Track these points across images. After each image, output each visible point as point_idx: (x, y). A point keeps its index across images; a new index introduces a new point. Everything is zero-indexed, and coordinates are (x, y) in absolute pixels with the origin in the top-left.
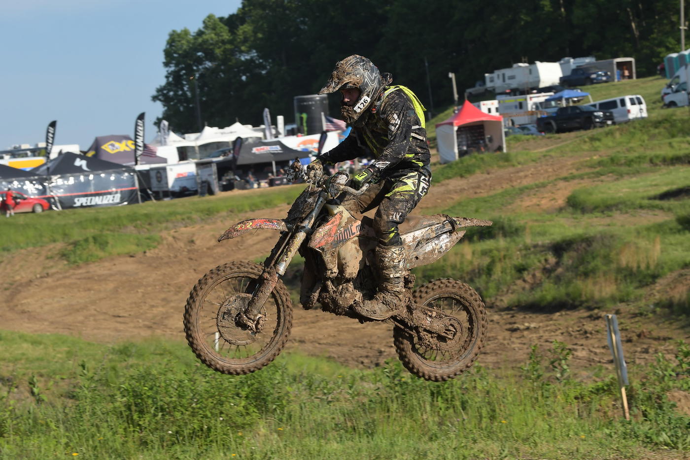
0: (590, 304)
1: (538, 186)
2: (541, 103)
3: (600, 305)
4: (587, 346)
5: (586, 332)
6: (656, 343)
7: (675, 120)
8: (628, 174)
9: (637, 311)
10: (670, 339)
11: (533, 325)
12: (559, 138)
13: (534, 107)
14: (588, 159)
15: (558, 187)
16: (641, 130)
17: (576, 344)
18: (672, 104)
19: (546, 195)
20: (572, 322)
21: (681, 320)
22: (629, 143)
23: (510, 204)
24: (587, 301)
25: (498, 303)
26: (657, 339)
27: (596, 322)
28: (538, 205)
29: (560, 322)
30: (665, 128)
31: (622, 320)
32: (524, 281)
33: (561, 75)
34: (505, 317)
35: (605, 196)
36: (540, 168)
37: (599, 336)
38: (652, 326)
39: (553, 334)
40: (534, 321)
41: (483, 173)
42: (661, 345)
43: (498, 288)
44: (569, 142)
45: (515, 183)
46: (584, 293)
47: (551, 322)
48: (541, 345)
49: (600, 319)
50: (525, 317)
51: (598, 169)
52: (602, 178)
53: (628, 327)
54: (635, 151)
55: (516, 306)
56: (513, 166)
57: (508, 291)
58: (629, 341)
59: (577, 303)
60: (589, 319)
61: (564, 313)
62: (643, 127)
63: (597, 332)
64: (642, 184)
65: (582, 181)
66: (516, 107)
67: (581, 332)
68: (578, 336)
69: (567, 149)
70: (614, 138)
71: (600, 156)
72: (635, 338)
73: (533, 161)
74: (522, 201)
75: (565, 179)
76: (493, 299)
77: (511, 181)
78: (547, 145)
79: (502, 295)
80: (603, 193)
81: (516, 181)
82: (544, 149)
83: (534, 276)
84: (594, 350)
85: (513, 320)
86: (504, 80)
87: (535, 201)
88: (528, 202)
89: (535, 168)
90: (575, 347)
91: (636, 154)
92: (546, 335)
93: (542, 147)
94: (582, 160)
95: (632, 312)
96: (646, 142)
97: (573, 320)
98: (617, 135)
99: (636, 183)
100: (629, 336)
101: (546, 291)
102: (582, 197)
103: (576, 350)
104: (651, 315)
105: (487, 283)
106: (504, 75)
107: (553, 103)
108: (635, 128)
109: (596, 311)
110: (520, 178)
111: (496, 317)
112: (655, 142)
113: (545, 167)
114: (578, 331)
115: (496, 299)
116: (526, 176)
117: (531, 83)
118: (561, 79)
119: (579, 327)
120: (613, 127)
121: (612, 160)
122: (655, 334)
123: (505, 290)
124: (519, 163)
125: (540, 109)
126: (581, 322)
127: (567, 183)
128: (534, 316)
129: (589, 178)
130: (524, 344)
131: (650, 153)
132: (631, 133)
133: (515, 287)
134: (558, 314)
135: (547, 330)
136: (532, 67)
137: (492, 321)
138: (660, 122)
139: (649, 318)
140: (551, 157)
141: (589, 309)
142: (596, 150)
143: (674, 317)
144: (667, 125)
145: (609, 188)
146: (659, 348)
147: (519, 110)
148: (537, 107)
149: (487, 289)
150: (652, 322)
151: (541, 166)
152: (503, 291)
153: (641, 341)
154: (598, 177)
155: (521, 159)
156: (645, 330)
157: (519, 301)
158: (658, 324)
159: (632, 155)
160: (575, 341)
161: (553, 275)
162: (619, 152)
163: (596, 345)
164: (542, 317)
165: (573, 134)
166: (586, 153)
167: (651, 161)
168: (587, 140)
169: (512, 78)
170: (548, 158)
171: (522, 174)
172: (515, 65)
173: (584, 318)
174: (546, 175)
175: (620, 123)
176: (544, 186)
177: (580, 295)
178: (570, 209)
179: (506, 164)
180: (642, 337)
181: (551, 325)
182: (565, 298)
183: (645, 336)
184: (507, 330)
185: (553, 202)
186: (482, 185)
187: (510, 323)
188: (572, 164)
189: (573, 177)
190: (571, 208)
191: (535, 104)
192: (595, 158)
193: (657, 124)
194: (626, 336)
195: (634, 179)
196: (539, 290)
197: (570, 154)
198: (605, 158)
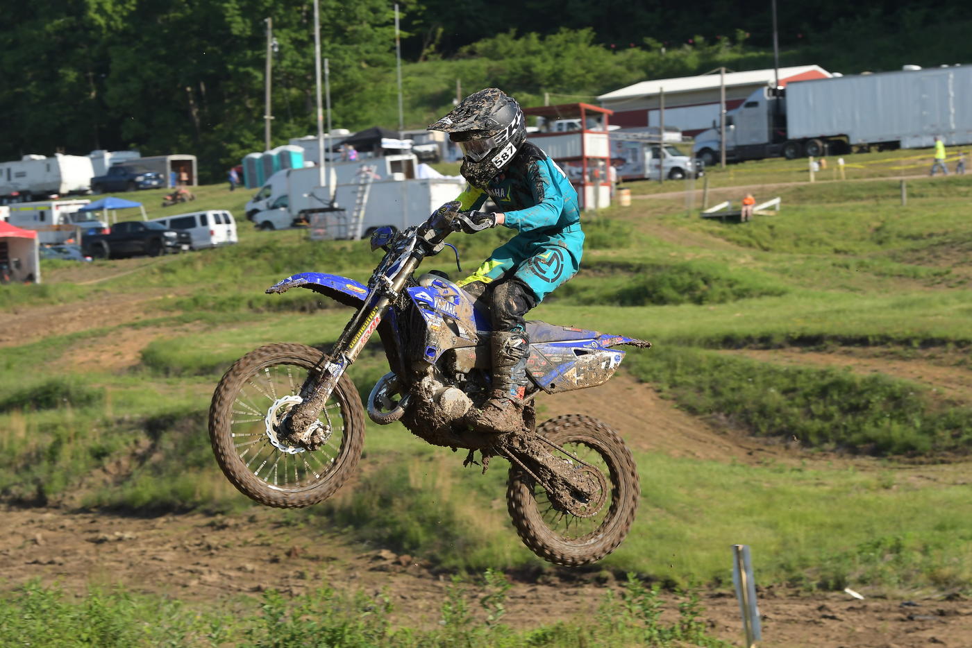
0: (208, 507)
1: (94, 335)
2: (72, 215)
3: (225, 508)
4: (214, 566)
5: (209, 547)
6: (313, 565)
7: (280, 249)
8: (223, 322)
9: (281, 520)
10: (334, 559)
11: (127, 535)
12: (114, 267)
13: (62, 219)
14: (160, 298)
15: (124, 336)
16: (232, 261)
17: (198, 564)
18: (267, 225)
19: (107, 348)
20: (186, 532)
21: (346, 533)
22: (215, 277)
23: (56, 358)
24: (204, 502)
25: (67, 502)
26: (315, 559)
27: (222, 532)
28: (97, 362)
29: (167, 531)
30: (266, 259)
31: (261, 531)
32: (105, 471)
33: (92, 175)
34: (81, 521)
35: (197, 353)
36: (91, 309)
37: (229, 553)
38: (306, 541)
39: (159, 548)
40: (129, 529)
41: (7, 312)
42: (322, 568)
43: (66, 481)
44: (130, 272)
45: (56, 329)
46: (198, 491)
47: (153, 531)
48: (146, 564)
49: (227, 529)
50: (111, 524)
51: (177, 314)
52: (187, 326)
53: (270, 542)
54: (226, 290)
55: (96, 507)
56: (52, 303)
57: (80, 485)
58: (275, 560)
59: (188, 505)
60: (209, 529)
61: (171, 519)
62: (236, 256)
63: (226, 546)
64: (247, 337)
65: (157, 330)
66: (35, 218)
67: (202, 547)
68: (198, 552)
69: (129, 283)
70: (195, 270)
71: (177, 295)
72: (283, 557)
73: (80, 297)
74: (72, 355)
75: (134, 326)
76: (59, 496)
77: (51, 325)
78: (97, 276)
79: (72, 491)
80: (194, 348)
81: (58, 326)
82: (94, 282)
83: (118, 464)
84: (226, 573)
85: (94, 527)
86: (9, 178)
87: (91, 355)
88: (82, 356)
89: (84, 308)
90: (198, 568)
91: (229, 294)
92: (151, 551)
93: (90, 279)
94: (151, 299)
95: (273, 519)
96: (240, 278)
97: (186, 529)
98: (199, 265)
99: (240, 335)
100: (273, 554)
101: (142, 486)
102: (164, 353)
103: (201, 573)
104: (302, 525)
105: (51, 472)
106: (9, 170)
107: (89, 215)
108: (223, 257)
109: (219, 517)
110: (64, 321)
111: (68, 522)
112: (254, 278)
113: (99, 308)
114: (198, 545)
115: (64, 496)
116: (72, 319)
117: (49, 184)
118: (93, 180)
119: (197, 539)
120: (191, 254)
121: (196, 301)
122: (311, 552)
123: (77, 483)
124: (60, 300)
125: (71, 222)
126: (198, 532)
127: (135, 332)
128: (125, 521)
129: (168, 325)
130: (121, 562)
131: (248, 294)
132: (217, 263)
133: (91, 480)
134: (162, 520)
135: (150, 543)
136: (51, 160)
137: (63, 527)
138: (259, 251)
139: (299, 529)
140: (106, 293)
141: (208, 513)
142: (169, 285)
143: (336, 528)
144: (269, 255)
145: (201, 342)
146: (321, 571)
147: (39, 223)
148: (66, 220)
149: (50, 481)
150: (304, 534)
151: (92, 306)
152: (73, 485)
153: (291, 561)
154: (180, 325)
155: (63, 293)
156: (297, 547)
157: (100, 500)
158: (313, 538)
159: (224, 295)
160: (195, 560)
161: (148, 463)
162: (203, 290)
163: (228, 566)
164: (137, 523)
165: (134, 262)
166: (155, 289)
167: (250, 305)
168: (156, 270)
169: (21, 175)
170: (101, 294)
171: (66, 316)
172: (26, 158)
173: (202, 527)
174: (101, 319)
175: (201, 249)
176: (103, 334)
177: (193, 494)
178: (149, 370)
179: (41, 300)
180: (293, 555)
181: (154, 535)
182: (170, 498)
183: (296, 555)
184: (88, 540)
185: (118, 358)
186: (9, 329)
187: (91, 532)
188: (138, 305)
189: (145, 324)
190: (149, 368)
191: (64, 215)
192: (170, 297)
193: (255, 253)
194: (269, 554)
195: (234, 330)
196: (129, 484)
197: (133, 290)
198: (185, 299)
